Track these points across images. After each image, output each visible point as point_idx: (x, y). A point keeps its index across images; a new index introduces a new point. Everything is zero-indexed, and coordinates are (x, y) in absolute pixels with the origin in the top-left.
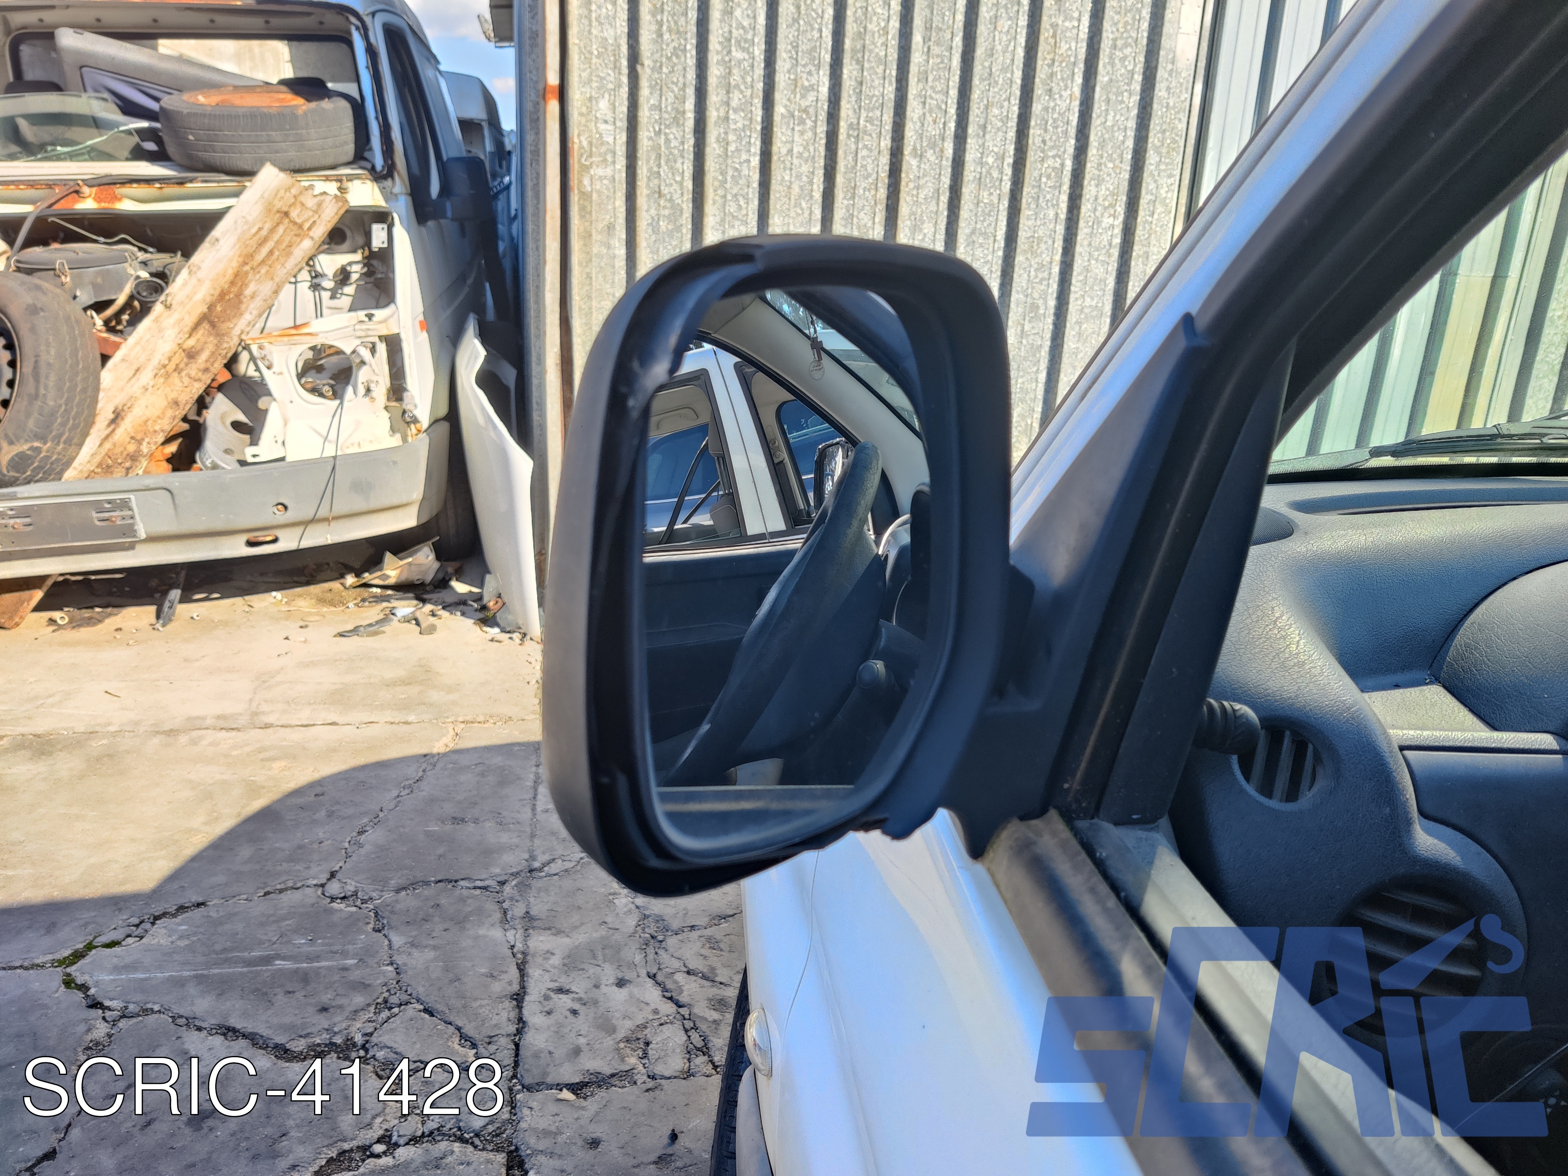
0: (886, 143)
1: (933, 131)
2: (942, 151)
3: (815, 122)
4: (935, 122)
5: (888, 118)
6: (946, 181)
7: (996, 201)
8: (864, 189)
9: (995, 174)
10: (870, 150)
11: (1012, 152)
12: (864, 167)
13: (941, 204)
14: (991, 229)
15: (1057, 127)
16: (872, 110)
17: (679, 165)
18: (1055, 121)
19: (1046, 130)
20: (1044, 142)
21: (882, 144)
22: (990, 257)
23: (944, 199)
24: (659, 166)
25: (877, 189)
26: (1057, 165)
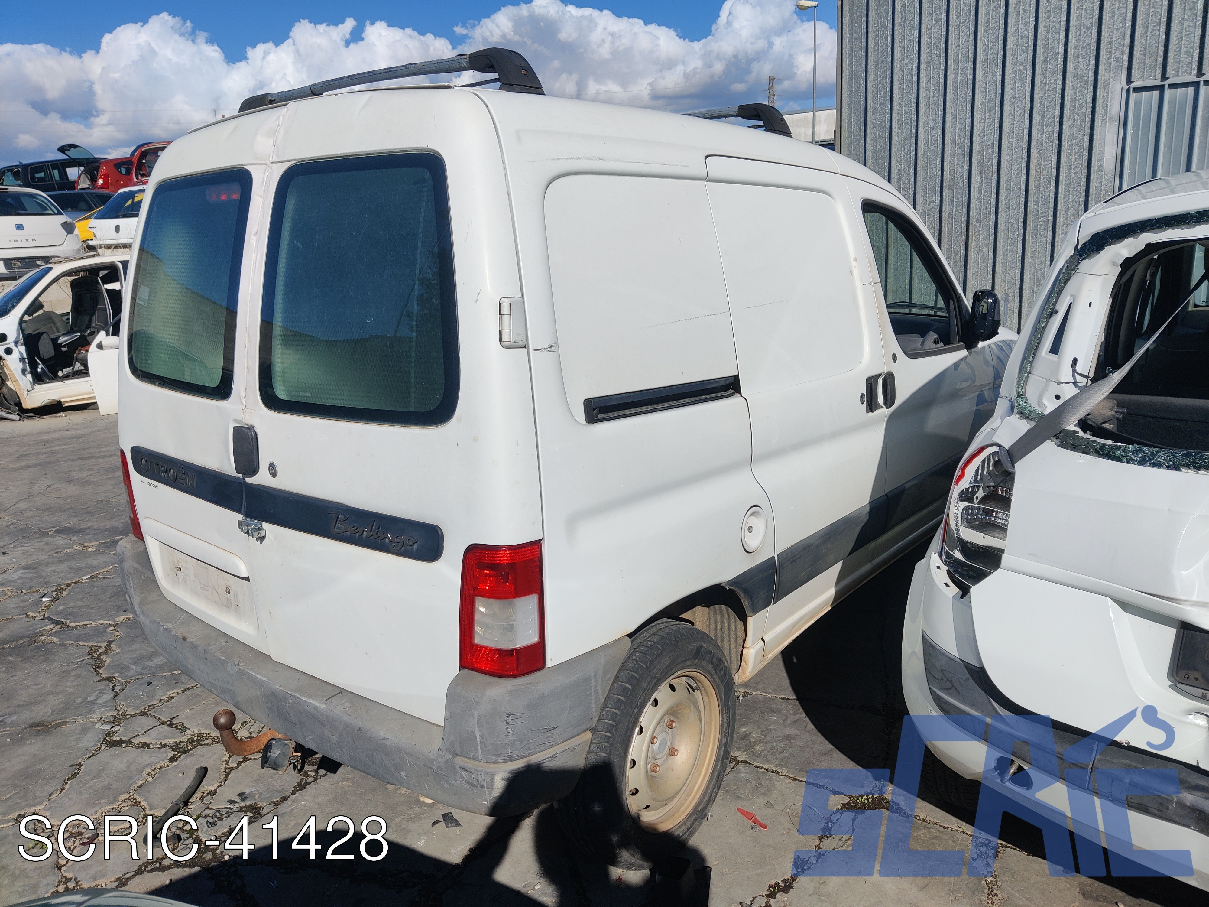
0: (964, 219)
1: (984, 211)
2: (990, 219)
3: (935, 214)
4: (986, 208)
5: (965, 210)
6: (992, 231)
7: (1016, 237)
8: (956, 237)
9: (1015, 226)
10: (958, 222)
11: (1023, 217)
12: (956, 229)
13: (990, 240)
14: (1015, 248)
15: (1044, 205)
16: (958, 206)
17: (881, 235)
18: (1042, 202)
19: (1039, 206)
20: (1038, 211)
21: (963, 219)
22: (1015, 260)
23: (992, 238)
24: (874, 236)
25: (961, 237)
26: (1045, 220)
